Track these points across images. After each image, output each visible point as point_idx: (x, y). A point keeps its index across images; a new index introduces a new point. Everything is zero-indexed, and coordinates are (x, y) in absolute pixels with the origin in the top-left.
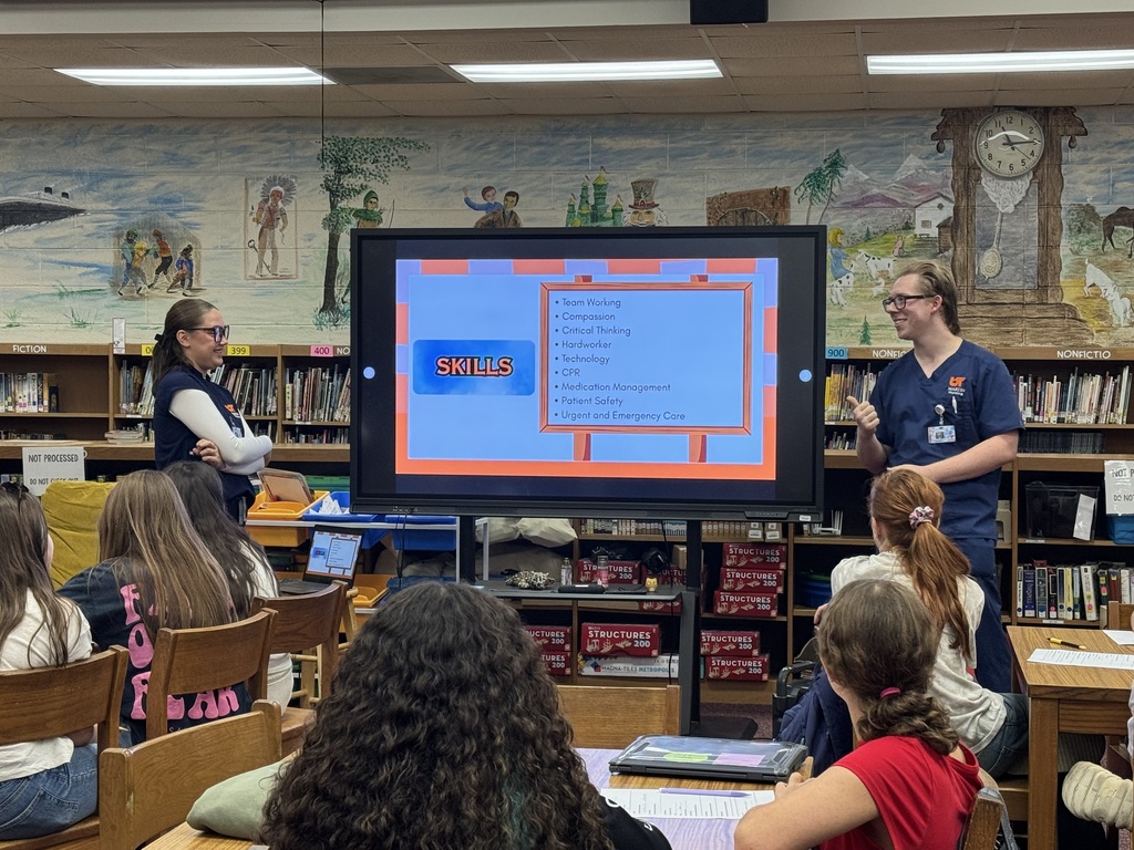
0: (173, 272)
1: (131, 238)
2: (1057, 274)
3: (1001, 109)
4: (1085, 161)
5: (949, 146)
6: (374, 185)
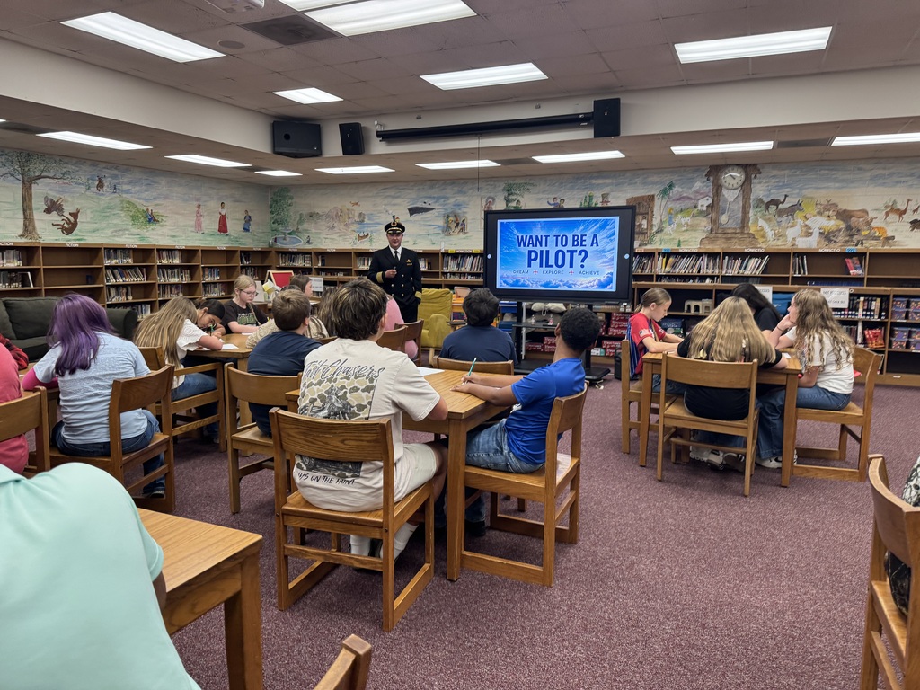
0: (460, 227)
1: (448, 217)
2: (748, 223)
3: (730, 165)
4: (760, 183)
5: (711, 178)
6: (519, 198)
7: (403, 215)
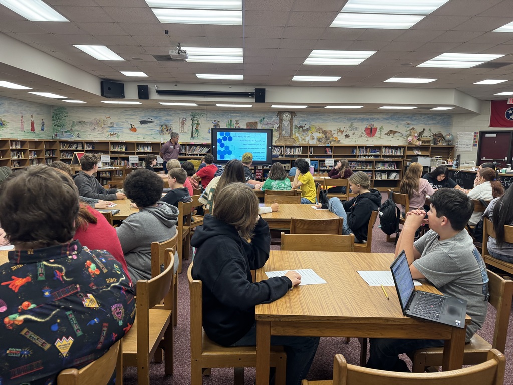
0: (169, 131)
1: (162, 126)
2: (292, 134)
3: (285, 112)
4: (296, 119)
5: (279, 116)
6: (199, 119)
7: (137, 124)
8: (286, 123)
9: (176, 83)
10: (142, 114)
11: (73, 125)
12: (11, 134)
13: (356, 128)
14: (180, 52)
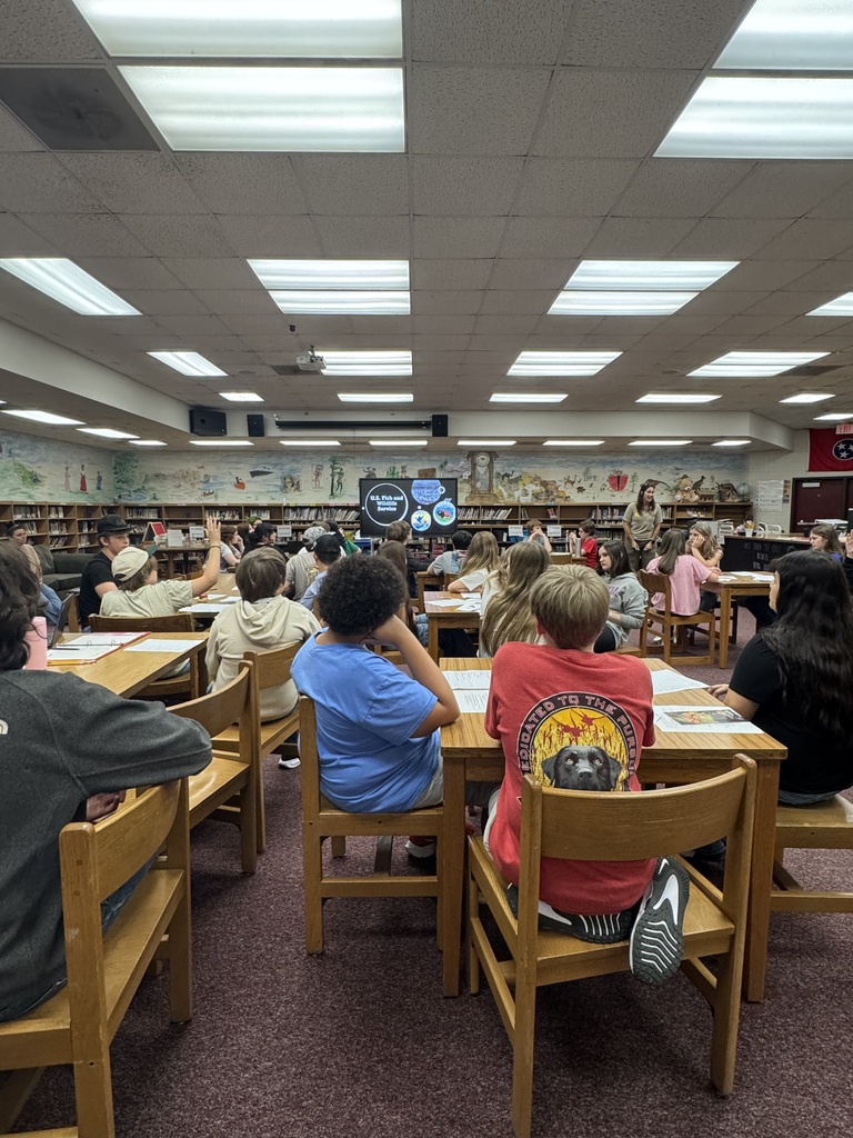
0: (295, 487)
1: (285, 479)
2: (493, 487)
3: (481, 453)
4: (498, 463)
5: (470, 460)
6: (342, 467)
7: (245, 477)
8: (481, 470)
9: (307, 410)
10: (254, 461)
11: (146, 481)
12: (50, 495)
13: (595, 477)
14: (313, 360)
